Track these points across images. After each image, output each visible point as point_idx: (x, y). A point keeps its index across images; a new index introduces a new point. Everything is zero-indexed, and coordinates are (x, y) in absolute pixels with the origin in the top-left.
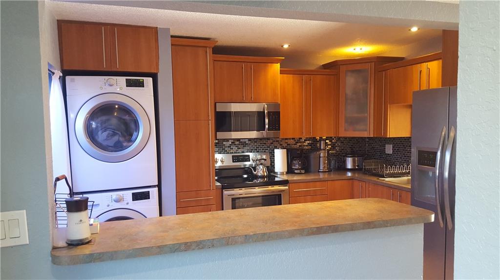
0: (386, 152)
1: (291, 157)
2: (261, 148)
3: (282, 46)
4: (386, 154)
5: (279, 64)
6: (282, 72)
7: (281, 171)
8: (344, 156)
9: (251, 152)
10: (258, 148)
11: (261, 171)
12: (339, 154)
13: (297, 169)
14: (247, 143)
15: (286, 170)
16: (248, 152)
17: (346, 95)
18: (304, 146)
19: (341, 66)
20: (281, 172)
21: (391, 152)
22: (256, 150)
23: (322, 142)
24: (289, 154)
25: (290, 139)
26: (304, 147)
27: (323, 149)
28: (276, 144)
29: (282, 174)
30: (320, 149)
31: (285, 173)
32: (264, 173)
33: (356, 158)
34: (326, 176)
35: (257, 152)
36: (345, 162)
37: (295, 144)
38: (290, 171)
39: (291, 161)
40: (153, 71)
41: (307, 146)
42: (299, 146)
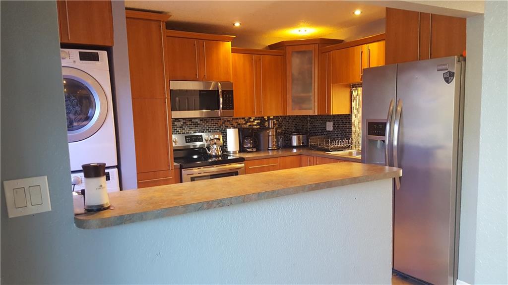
0: (327, 130)
1: (243, 136)
2: (212, 128)
3: (234, 24)
4: (327, 131)
5: (230, 42)
6: (233, 51)
7: (234, 150)
8: (290, 135)
9: (203, 132)
10: (210, 128)
11: (215, 150)
12: (285, 133)
13: (248, 148)
14: (198, 123)
15: (238, 149)
16: (200, 132)
17: (292, 75)
18: (254, 125)
19: (287, 47)
20: (234, 152)
21: (331, 129)
22: (208, 130)
23: (270, 121)
24: (241, 134)
25: (240, 119)
26: (254, 127)
27: (272, 128)
28: (227, 124)
29: (235, 152)
30: (269, 128)
31: (237, 152)
32: (218, 153)
33: (301, 136)
34: (275, 153)
35: (209, 132)
36: (291, 140)
37: (245, 124)
38: (242, 149)
39: (243, 140)
40: (108, 44)
41: (256, 125)
42: (249, 125)
